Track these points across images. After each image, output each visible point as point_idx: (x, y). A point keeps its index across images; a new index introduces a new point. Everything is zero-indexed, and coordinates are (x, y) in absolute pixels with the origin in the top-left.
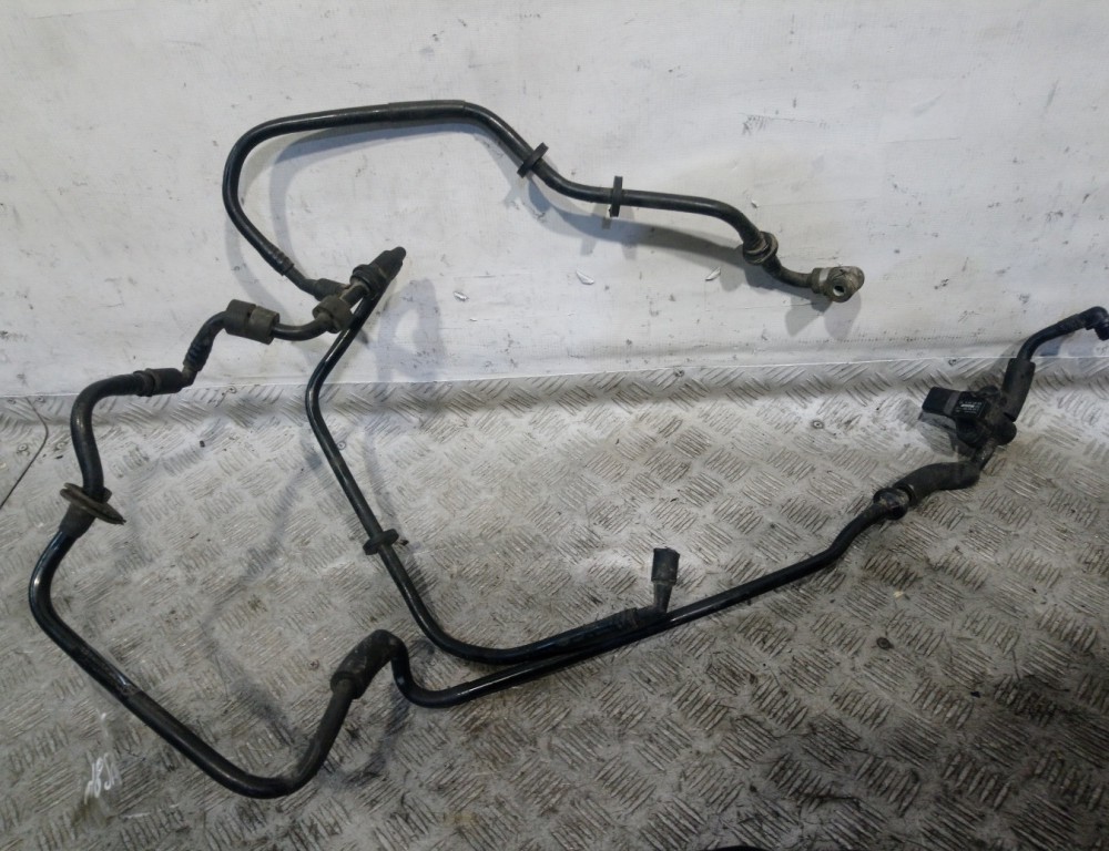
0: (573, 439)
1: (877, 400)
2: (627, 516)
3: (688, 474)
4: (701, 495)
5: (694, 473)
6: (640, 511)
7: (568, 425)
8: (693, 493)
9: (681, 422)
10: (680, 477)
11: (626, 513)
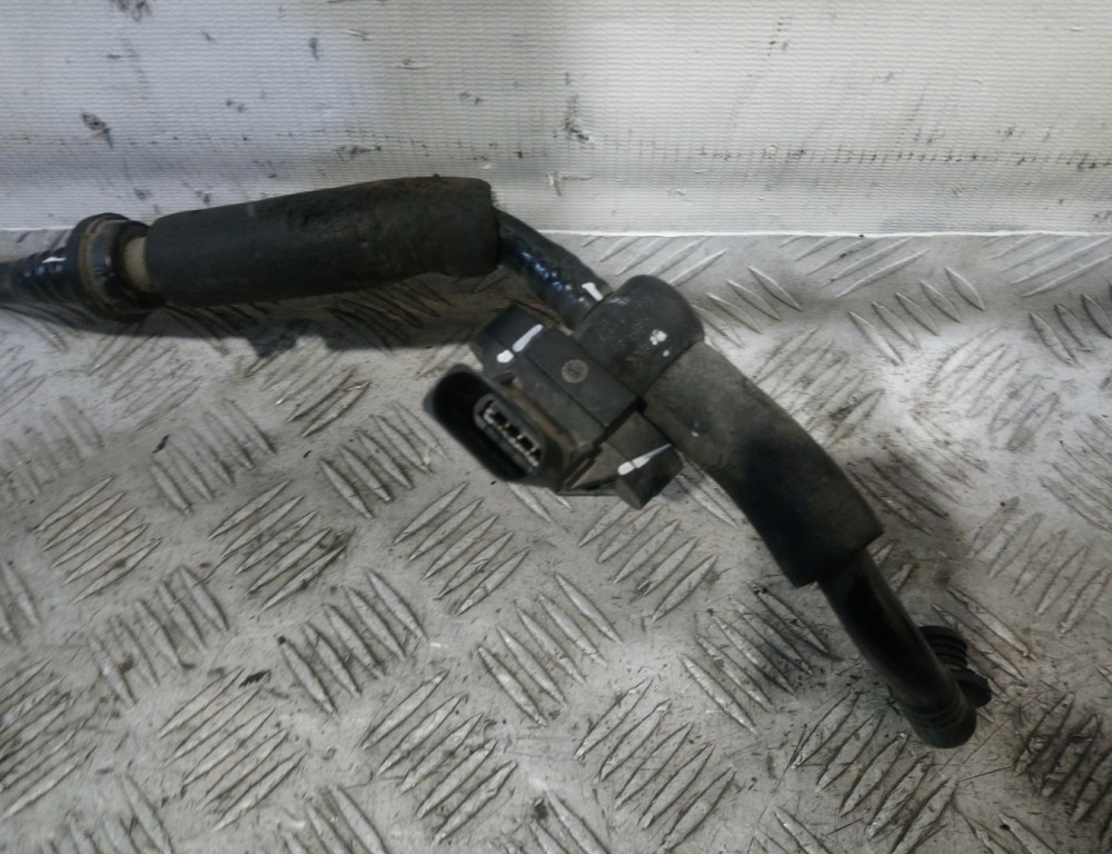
0: (39, 426)
1: (933, 346)
2: (82, 737)
3: (332, 577)
4: (347, 662)
5: (350, 573)
6: (134, 717)
7: (43, 379)
8: (325, 652)
9: (367, 387)
10: (305, 586)
11: (84, 724)
